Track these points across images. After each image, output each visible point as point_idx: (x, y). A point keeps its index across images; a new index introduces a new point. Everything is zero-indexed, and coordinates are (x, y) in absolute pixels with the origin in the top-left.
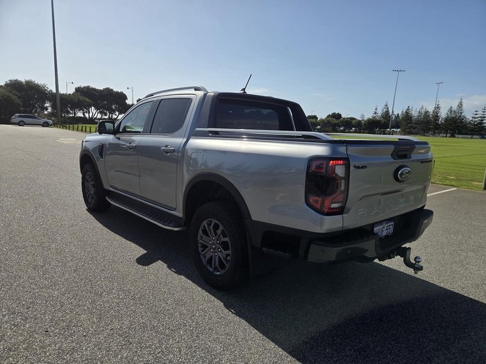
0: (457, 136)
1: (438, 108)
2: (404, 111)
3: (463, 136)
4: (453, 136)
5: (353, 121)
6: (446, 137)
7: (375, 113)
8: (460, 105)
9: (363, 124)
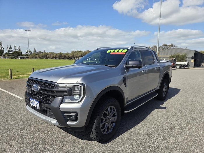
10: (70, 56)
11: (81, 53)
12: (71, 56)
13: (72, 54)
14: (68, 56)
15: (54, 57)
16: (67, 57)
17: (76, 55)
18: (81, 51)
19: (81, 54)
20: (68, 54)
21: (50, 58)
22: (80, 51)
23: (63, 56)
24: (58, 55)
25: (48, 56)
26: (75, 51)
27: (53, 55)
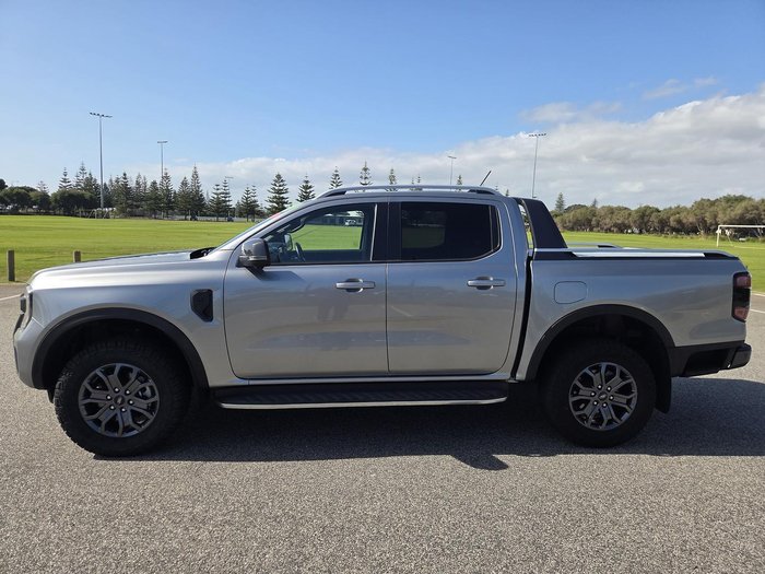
0: (198, 218)
1: (167, 178)
2: (114, 179)
3: (205, 218)
4: (194, 219)
5: (31, 194)
6: (186, 219)
7: (65, 181)
8: (195, 176)
9: (52, 199)
10: (684, 221)
11: (744, 204)
12: (691, 219)
13: (698, 212)
14: (679, 222)
15: (616, 225)
16: (673, 224)
17: (716, 216)
18: (747, 195)
19: (740, 212)
20: (679, 210)
21: (602, 229)
22: (741, 199)
23: (656, 221)
24: (635, 217)
25: (593, 223)
26: (712, 199)
27: (614, 217)
